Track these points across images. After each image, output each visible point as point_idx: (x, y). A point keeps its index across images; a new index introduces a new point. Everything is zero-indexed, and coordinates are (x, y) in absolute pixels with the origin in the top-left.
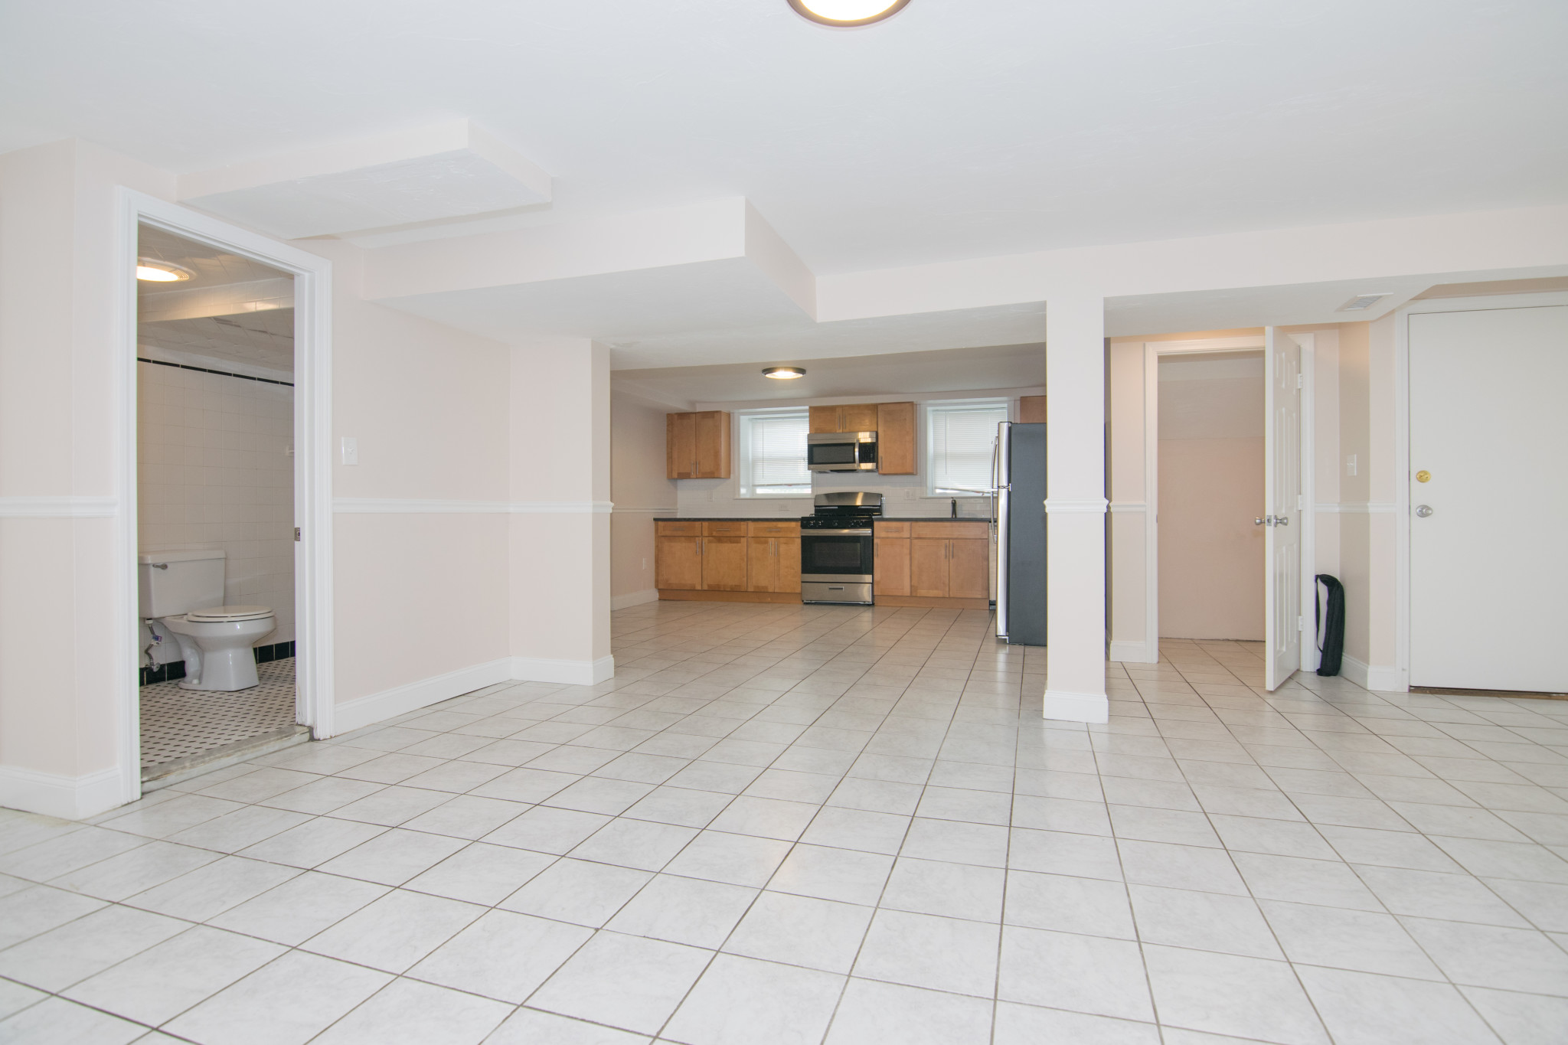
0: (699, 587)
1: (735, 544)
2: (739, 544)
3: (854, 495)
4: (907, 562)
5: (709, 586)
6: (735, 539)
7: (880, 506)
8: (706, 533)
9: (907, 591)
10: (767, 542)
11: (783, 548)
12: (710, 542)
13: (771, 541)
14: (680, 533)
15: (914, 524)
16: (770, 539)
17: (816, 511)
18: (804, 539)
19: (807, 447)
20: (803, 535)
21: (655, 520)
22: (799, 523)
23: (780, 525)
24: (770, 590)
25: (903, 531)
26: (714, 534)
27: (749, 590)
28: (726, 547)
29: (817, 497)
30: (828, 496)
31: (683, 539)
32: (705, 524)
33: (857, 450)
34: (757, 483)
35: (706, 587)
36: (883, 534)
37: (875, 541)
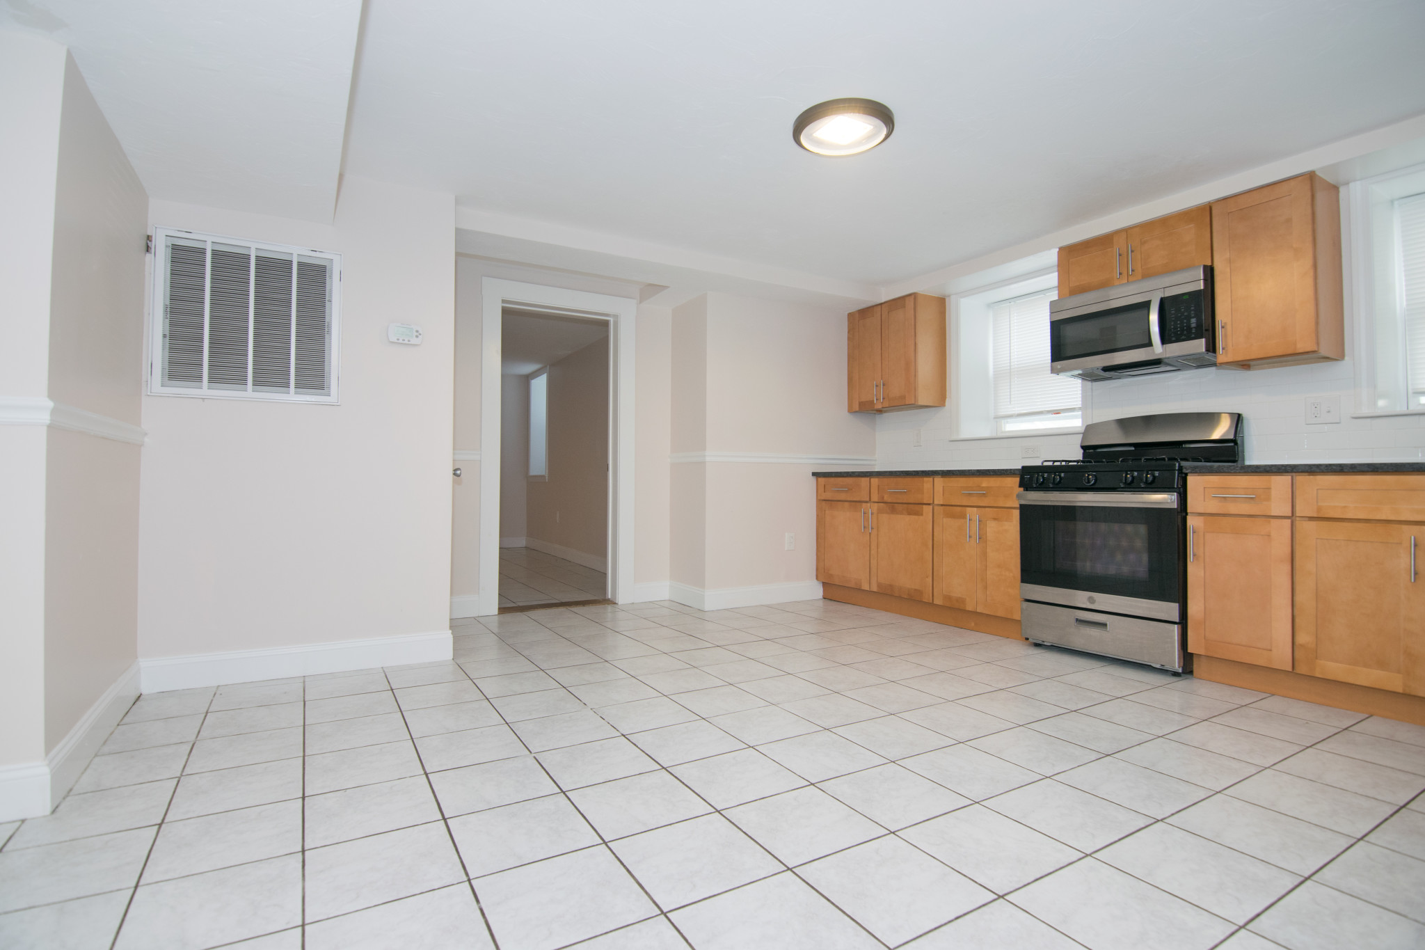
0: (866, 587)
1: (916, 517)
2: (921, 517)
3: (1210, 418)
4: (1281, 579)
5: (879, 585)
6: (914, 508)
7: (1234, 441)
8: (875, 497)
9: (1281, 656)
10: (963, 516)
11: (992, 527)
12: (880, 511)
13: (972, 513)
14: (843, 496)
15: (1301, 479)
16: (968, 509)
17: (1084, 455)
18: (1025, 511)
19: (1049, 324)
20: (1023, 502)
21: (814, 474)
22: (1017, 480)
23: (986, 482)
24: (969, 608)
25: (1268, 499)
26: (887, 498)
27: (937, 601)
28: (902, 522)
29: (1089, 429)
30: (1124, 424)
31: (846, 504)
32: (875, 481)
33: (1154, 318)
34: (1002, 412)
35: (875, 588)
36: (1213, 506)
37: (1192, 522)
